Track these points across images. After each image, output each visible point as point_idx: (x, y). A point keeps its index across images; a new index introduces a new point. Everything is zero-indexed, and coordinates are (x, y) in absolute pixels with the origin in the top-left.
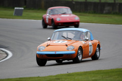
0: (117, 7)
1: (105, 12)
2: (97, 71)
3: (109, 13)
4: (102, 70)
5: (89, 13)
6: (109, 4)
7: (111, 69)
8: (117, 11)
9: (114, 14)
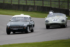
0: (36, 7)
1: (29, 10)
2: (25, 43)
3: (31, 11)
4: (28, 43)
5: (21, 11)
6: (32, 6)
7: (33, 43)
8: (36, 10)
9: (34, 12)
